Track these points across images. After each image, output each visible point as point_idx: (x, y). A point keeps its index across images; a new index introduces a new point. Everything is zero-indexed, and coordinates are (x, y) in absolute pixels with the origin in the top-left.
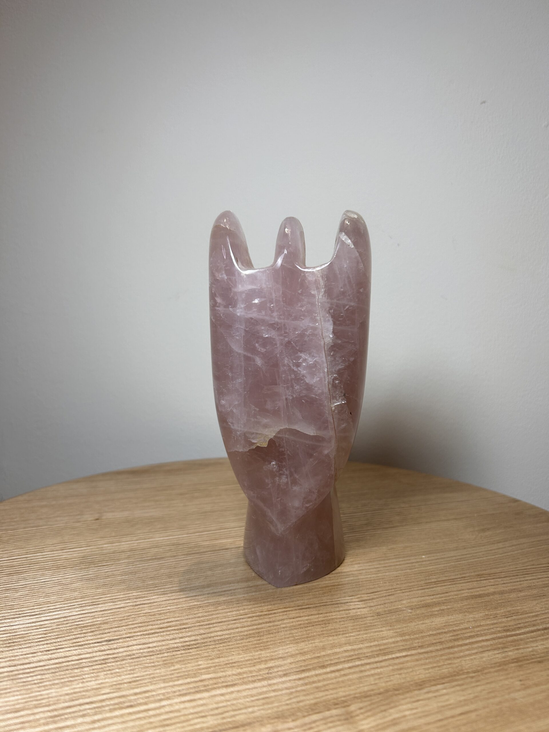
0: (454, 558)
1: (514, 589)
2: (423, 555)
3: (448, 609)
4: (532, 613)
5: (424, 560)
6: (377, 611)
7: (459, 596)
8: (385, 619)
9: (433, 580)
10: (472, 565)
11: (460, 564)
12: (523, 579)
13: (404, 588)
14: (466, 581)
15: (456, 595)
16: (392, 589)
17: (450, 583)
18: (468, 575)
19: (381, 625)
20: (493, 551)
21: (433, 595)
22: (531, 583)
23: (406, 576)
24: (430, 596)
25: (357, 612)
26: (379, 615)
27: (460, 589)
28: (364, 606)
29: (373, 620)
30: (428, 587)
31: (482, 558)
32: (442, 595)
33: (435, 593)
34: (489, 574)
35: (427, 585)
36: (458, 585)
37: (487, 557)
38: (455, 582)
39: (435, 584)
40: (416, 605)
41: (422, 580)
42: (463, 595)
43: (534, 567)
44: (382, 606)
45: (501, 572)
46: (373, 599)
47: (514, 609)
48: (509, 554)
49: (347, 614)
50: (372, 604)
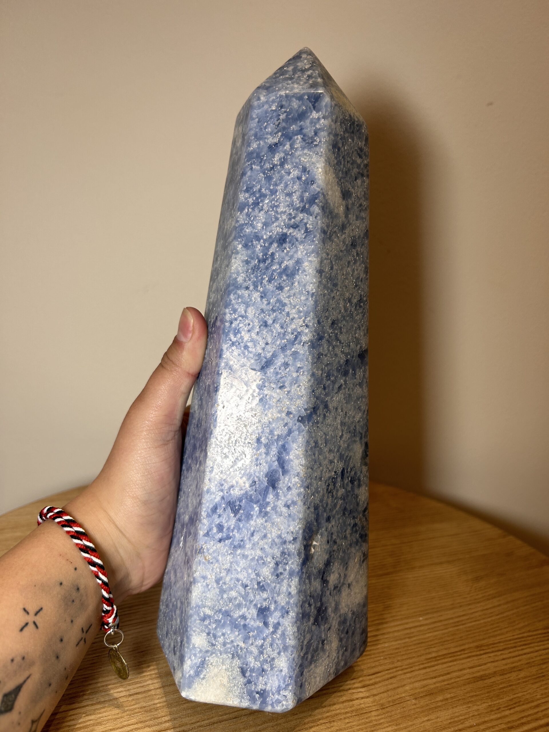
0: (451, 621)
1: (514, 667)
2: (420, 616)
3: (452, 698)
4: (533, 701)
5: (422, 623)
6: (381, 702)
7: (461, 679)
8: (390, 714)
9: (434, 655)
10: (470, 631)
11: (458, 630)
12: (521, 652)
13: (407, 667)
14: (466, 655)
15: (458, 677)
16: (393, 668)
17: (450, 659)
18: (467, 646)
19: (388, 722)
20: (489, 611)
21: (435, 677)
22: (529, 659)
23: (405, 649)
24: (432, 678)
25: (361, 704)
26: (384, 708)
27: (461, 667)
28: (367, 695)
29: (378, 715)
30: (429, 664)
31: (479, 620)
32: (445, 677)
33: (437, 674)
34: (488, 645)
35: (428, 662)
36: (458, 662)
37: (484, 619)
38: (455, 658)
39: (436, 661)
40: (419, 693)
41: (423, 654)
42: (465, 677)
43: (531, 634)
44: (385, 694)
45: (499, 642)
46: (376, 683)
47: (515, 696)
48: (505, 615)
49: (351, 707)
50: (375, 692)
